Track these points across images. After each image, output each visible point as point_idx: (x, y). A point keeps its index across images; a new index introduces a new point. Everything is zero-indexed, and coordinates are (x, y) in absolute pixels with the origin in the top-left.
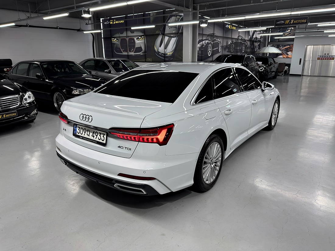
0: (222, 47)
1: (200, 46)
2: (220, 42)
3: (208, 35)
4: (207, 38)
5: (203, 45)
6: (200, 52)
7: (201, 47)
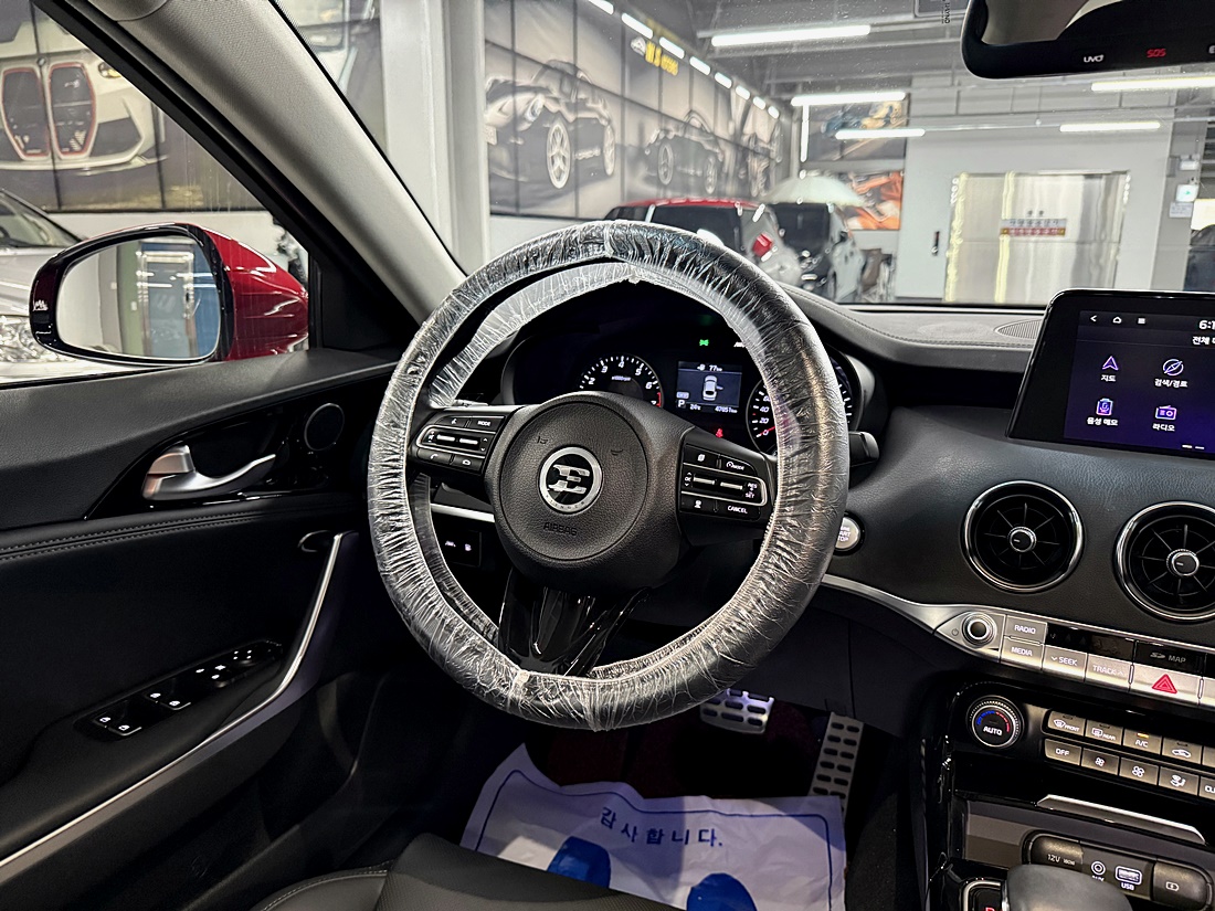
0: (621, 149)
1: (502, 119)
2: (609, 121)
3: (546, 67)
4: (542, 82)
5: (517, 119)
6: (503, 156)
7: (506, 126)
